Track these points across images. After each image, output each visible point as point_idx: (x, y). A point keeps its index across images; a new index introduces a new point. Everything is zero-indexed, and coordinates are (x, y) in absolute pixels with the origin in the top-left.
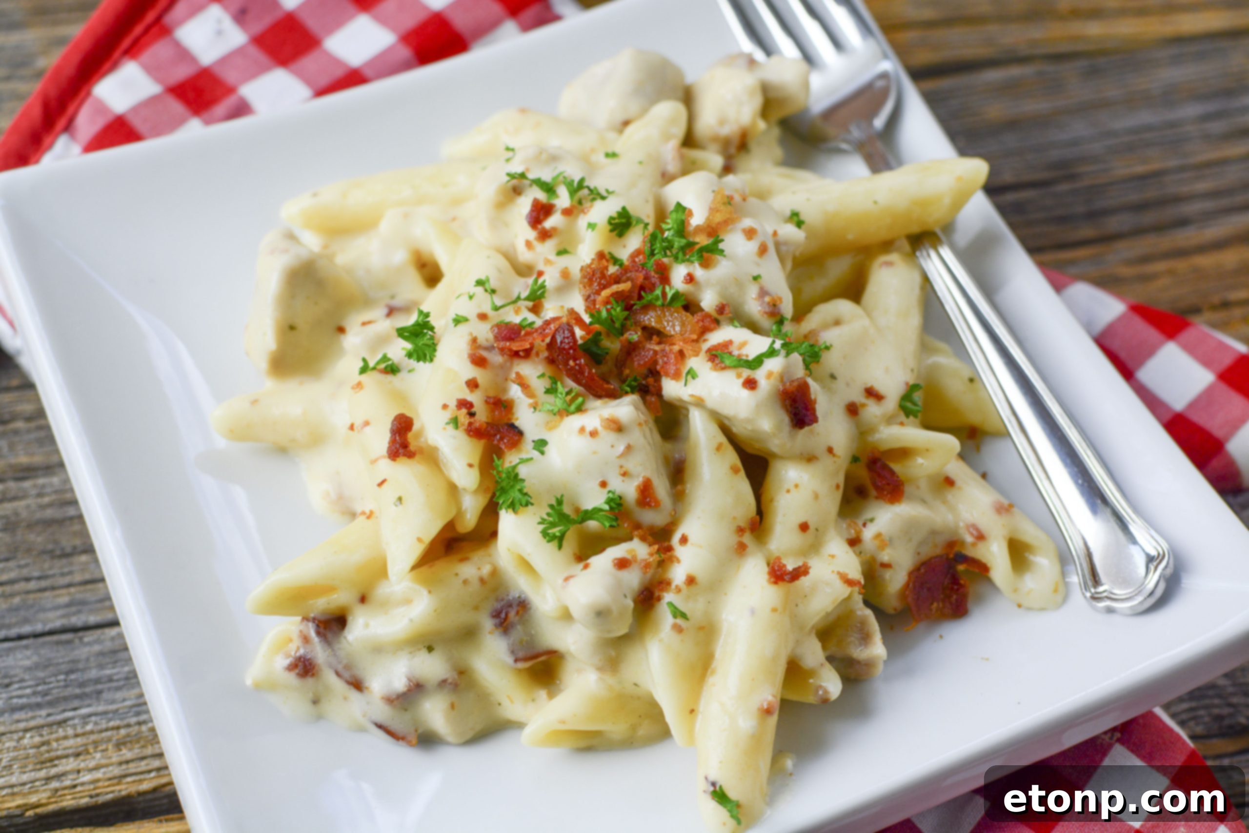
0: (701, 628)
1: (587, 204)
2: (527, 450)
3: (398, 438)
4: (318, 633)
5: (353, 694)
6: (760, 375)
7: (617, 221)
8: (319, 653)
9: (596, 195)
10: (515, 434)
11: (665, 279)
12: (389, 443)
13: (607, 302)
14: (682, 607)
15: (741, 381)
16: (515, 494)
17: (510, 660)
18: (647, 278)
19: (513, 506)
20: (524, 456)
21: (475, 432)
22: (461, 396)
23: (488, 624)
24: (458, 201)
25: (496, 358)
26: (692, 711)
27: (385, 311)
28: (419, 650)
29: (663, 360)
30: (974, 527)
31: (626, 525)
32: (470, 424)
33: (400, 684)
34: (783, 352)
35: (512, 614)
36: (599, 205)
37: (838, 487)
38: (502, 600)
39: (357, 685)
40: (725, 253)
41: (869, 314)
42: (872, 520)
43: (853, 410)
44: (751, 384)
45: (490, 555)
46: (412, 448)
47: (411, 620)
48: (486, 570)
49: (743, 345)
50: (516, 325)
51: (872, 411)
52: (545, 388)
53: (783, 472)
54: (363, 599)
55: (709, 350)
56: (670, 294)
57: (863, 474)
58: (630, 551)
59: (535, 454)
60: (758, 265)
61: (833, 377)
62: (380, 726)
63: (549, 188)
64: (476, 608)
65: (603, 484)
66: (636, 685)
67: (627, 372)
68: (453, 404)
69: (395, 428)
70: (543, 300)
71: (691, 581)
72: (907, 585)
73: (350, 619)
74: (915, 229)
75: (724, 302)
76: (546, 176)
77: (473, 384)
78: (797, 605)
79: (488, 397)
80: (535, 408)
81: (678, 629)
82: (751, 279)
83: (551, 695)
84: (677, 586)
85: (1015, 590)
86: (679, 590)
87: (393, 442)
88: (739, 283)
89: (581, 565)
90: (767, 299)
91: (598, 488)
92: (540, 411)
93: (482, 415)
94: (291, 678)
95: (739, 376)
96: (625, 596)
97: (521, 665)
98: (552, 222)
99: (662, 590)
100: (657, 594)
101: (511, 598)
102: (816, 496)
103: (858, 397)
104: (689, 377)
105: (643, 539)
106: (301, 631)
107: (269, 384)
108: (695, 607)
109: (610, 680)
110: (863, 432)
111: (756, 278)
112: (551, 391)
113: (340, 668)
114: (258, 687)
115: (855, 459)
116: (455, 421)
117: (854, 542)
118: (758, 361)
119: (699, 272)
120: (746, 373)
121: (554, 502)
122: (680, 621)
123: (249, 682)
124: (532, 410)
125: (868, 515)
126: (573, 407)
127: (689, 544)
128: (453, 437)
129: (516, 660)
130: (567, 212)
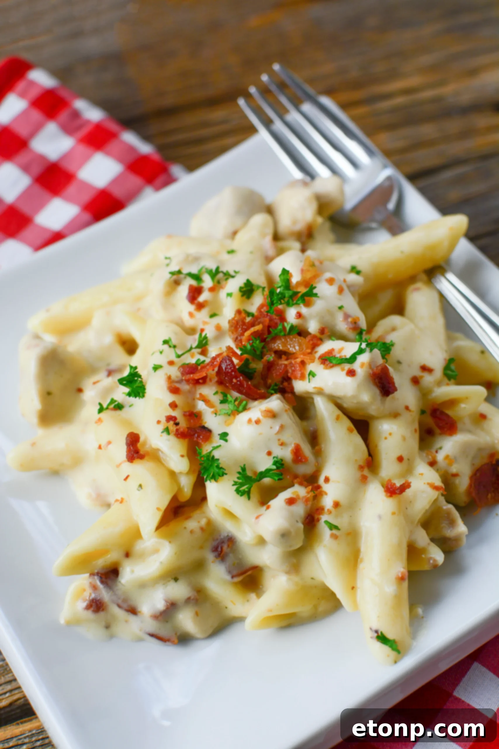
0: (349, 534)
1: (223, 283)
2: (216, 441)
3: (132, 448)
4: (102, 582)
5: (132, 618)
6: (356, 366)
7: (244, 289)
8: (105, 595)
9: (228, 276)
10: (206, 433)
11: (283, 319)
12: (127, 452)
13: (249, 339)
14: (334, 523)
15: (345, 372)
16: (214, 470)
17: (228, 577)
18: (271, 320)
19: (214, 478)
20: (215, 445)
21: (180, 435)
22: (168, 414)
23: (210, 557)
24: (139, 298)
25: (185, 387)
26: (353, 588)
27: (106, 373)
28: (169, 581)
29: (291, 369)
31: (288, 477)
32: (177, 430)
33: (160, 605)
34: (368, 349)
35: (225, 547)
36: (231, 281)
37: (416, 430)
38: (217, 539)
39: (133, 611)
40: (319, 295)
41: (412, 320)
42: (441, 448)
43: (415, 381)
44: (351, 373)
45: (204, 513)
46: (141, 452)
47: (161, 563)
48: (203, 522)
49: (341, 350)
50: (193, 364)
51: (428, 379)
52: (220, 400)
53: (380, 427)
54: (127, 555)
55: (320, 357)
56: (288, 327)
57: (429, 421)
58: (293, 493)
59: (222, 442)
60: (340, 299)
61: (399, 362)
62: (152, 635)
63: (197, 277)
64: (201, 548)
65: (269, 453)
66: (312, 578)
67: (269, 381)
68: (163, 420)
69: (129, 442)
70: (207, 346)
71: (337, 505)
72: (470, 485)
73: (121, 570)
74: (429, 265)
75: (324, 326)
76: (194, 270)
77: (173, 406)
78: (407, 509)
79: (185, 412)
80: (216, 414)
81: (334, 537)
82: (337, 309)
83: (259, 596)
84: (328, 510)
86: (330, 512)
87: (129, 451)
88: (330, 313)
89: (265, 507)
90: (350, 320)
91: (266, 457)
92: (219, 415)
93: (183, 424)
94: (89, 614)
95: (343, 370)
96: (297, 521)
97: (236, 580)
98: (203, 297)
99: (320, 514)
100: (316, 517)
101: (222, 537)
102: (404, 439)
103: (417, 373)
104: (311, 377)
105: (301, 484)
106: (90, 583)
107: (41, 432)
108: (342, 521)
109: (295, 578)
110: (424, 394)
111: (340, 308)
112: (224, 401)
113: (120, 602)
114: (69, 624)
115: (423, 412)
116: (167, 430)
117: (432, 464)
119: (304, 310)
120: (347, 367)
121: (240, 470)
122: (335, 532)
123: (62, 621)
124: (214, 415)
125: (437, 446)
126: (241, 408)
127: (330, 482)
128: (169, 440)
129: (233, 577)
130: (212, 290)
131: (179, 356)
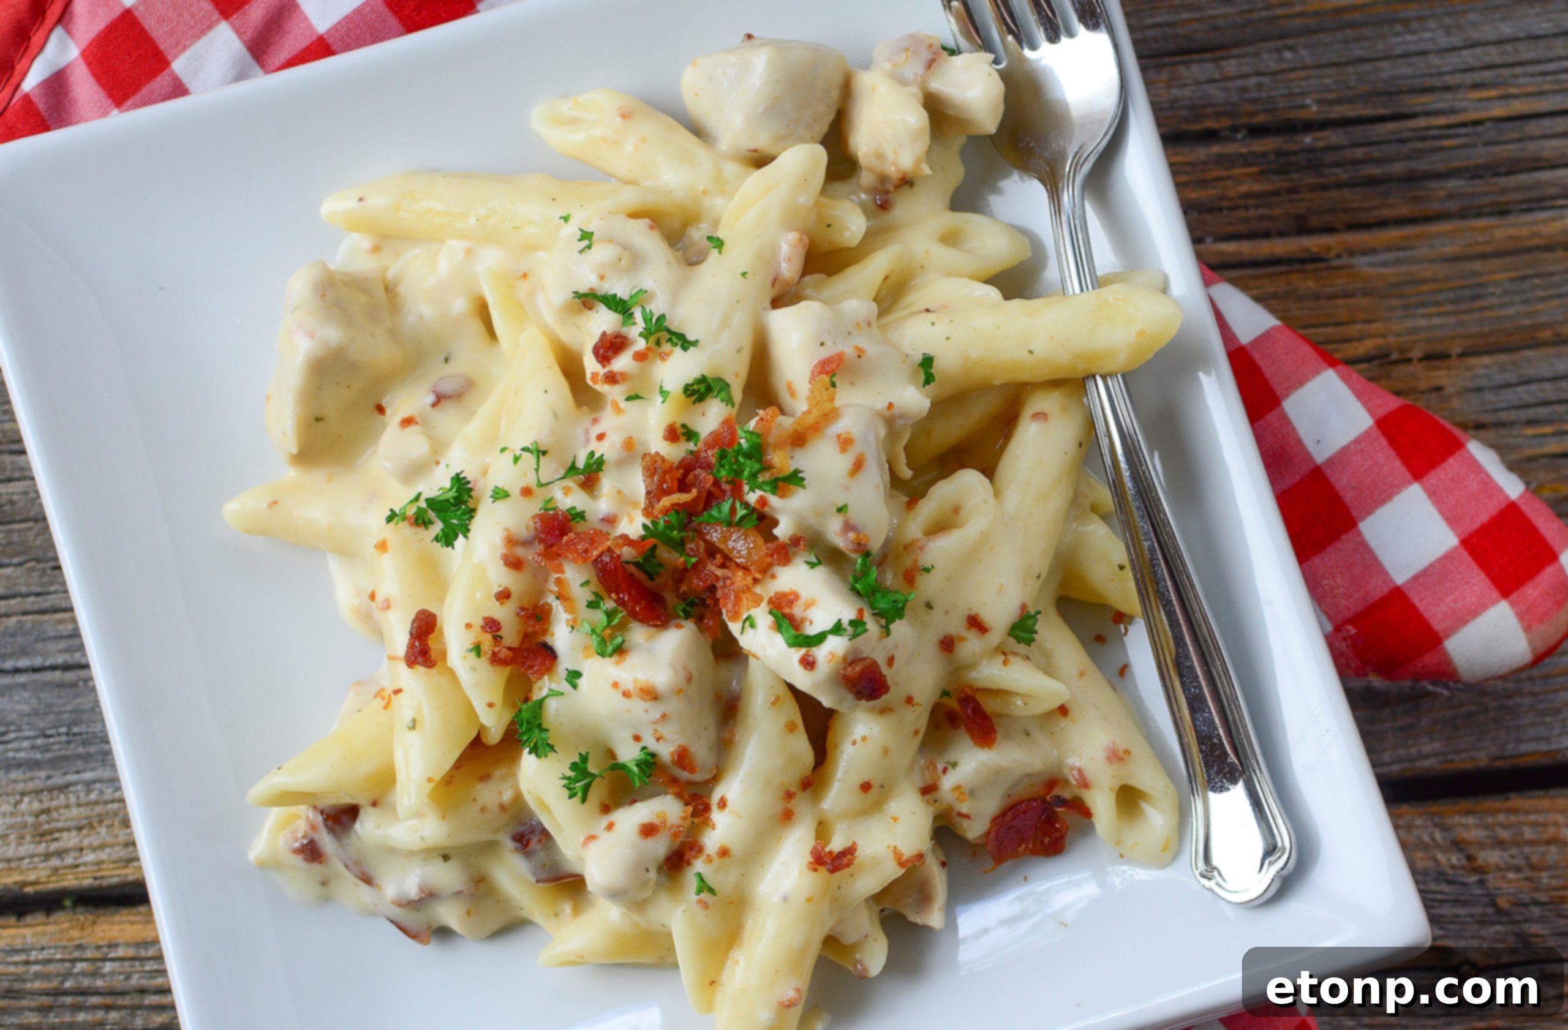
0: (729, 905)
1: (666, 348)
2: (559, 680)
3: (417, 644)
4: (326, 825)
5: (364, 886)
6: (818, 656)
7: (695, 387)
8: (327, 842)
9: (679, 340)
10: (549, 654)
11: (737, 492)
12: (408, 647)
13: (666, 512)
14: (711, 881)
15: (798, 657)
17: (533, 879)
18: (716, 483)
19: (534, 750)
20: (554, 686)
21: (499, 660)
22: (488, 614)
23: (509, 844)
24: (531, 248)
25: (533, 557)
26: (713, 983)
27: (431, 398)
28: (434, 858)
29: (723, 592)
30: (1080, 771)
31: (660, 781)
32: (494, 654)
33: (413, 892)
35: (534, 840)
36: (680, 354)
37: (916, 733)
38: (524, 825)
39: (367, 880)
40: (805, 482)
42: (954, 765)
43: (948, 644)
44: (809, 664)
46: (433, 654)
48: (507, 796)
49: (811, 604)
50: (565, 512)
51: (972, 646)
52: (587, 601)
54: (374, 804)
55: (773, 599)
56: (741, 512)
57: (954, 707)
58: (658, 816)
59: (565, 686)
60: (847, 489)
61: (929, 606)
62: (392, 921)
63: (625, 311)
64: (496, 831)
65: (637, 738)
67: (684, 588)
68: (478, 622)
69: (414, 631)
70: (601, 474)
71: (724, 853)
72: (988, 833)
73: (361, 816)
75: (799, 535)
77: (504, 596)
79: (523, 609)
80: (573, 627)
81: (702, 906)
82: (835, 510)
83: (577, 911)
84: (708, 856)
85: (1119, 843)
86: (709, 860)
87: (411, 646)
88: (821, 514)
89: (604, 821)
90: (851, 535)
91: (631, 740)
92: (578, 630)
93: (511, 636)
94: (298, 860)
95: (797, 651)
96: (647, 870)
97: (541, 885)
98: (622, 363)
99: (696, 857)
100: (686, 858)
101: (532, 826)
102: (886, 751)
103: (955, 625)
104: (747, 623)
105: (679, 795)
106: (309, 820)
107: (292, 473)
108: (724, 882)
109: (636, 918)
110: (955, 669)
111: (841, 509)
112: (591, 605)
113: (349, 863)
114: (263, 865)
115: (945, 693)
116: (477, 649)
117: (929, 790)
118: (821, 638)
119: (774, 500)
120: (805, 650)
121: (577, 759)
122: (705, 896)
123: (252, 859)
124: (569, 629)
125: (952, 756)
126: (610, 649)
127: (727, 810)
128: (474, 669)
129: (538, 881)
130: (640, 357)
131: (541, 485)
